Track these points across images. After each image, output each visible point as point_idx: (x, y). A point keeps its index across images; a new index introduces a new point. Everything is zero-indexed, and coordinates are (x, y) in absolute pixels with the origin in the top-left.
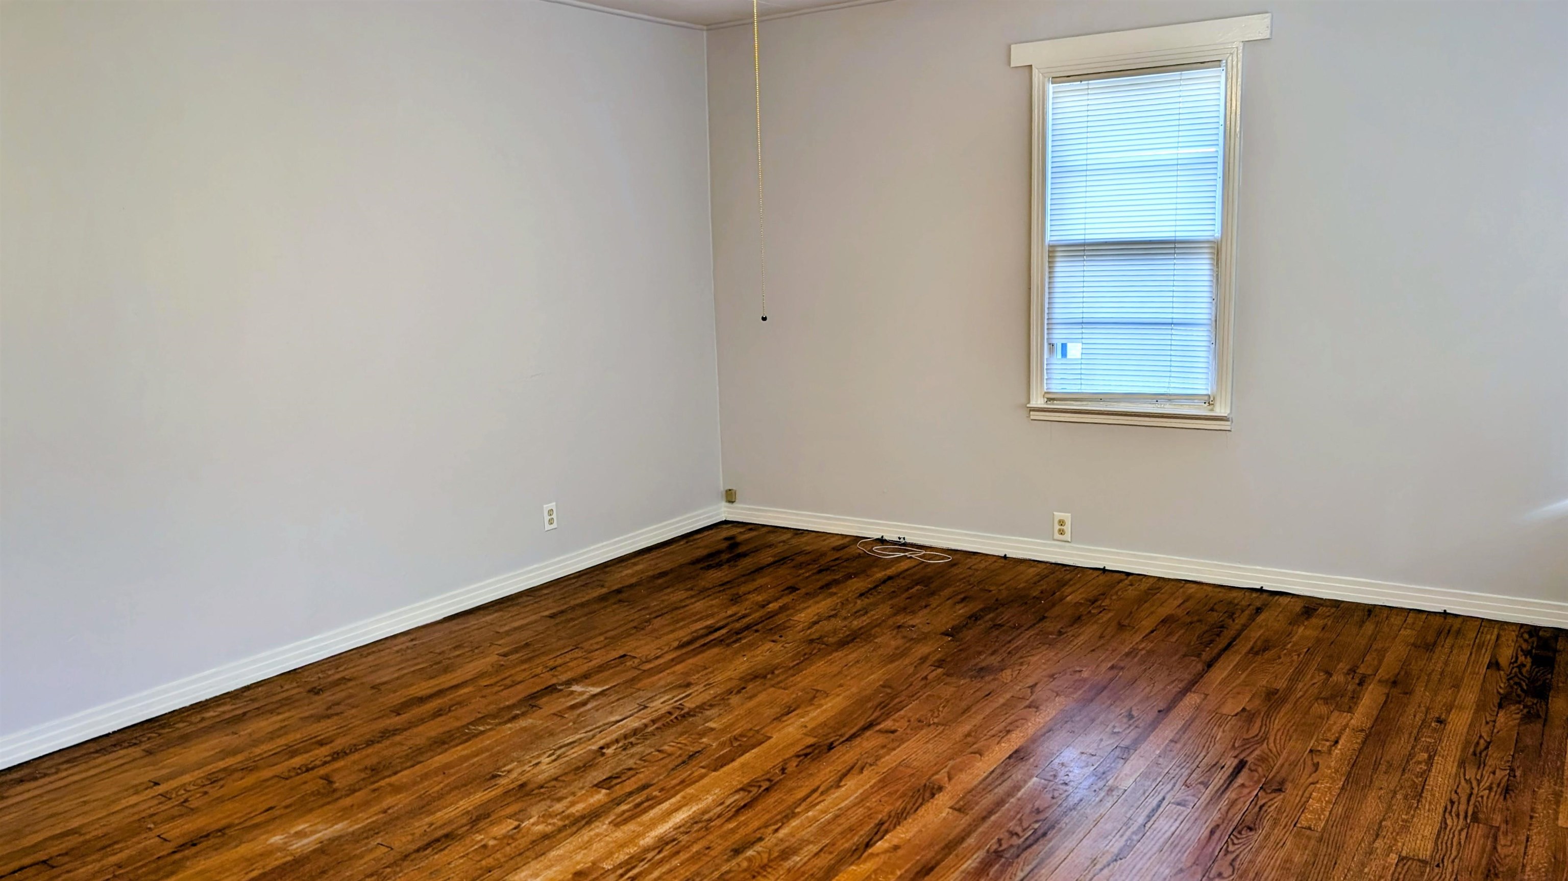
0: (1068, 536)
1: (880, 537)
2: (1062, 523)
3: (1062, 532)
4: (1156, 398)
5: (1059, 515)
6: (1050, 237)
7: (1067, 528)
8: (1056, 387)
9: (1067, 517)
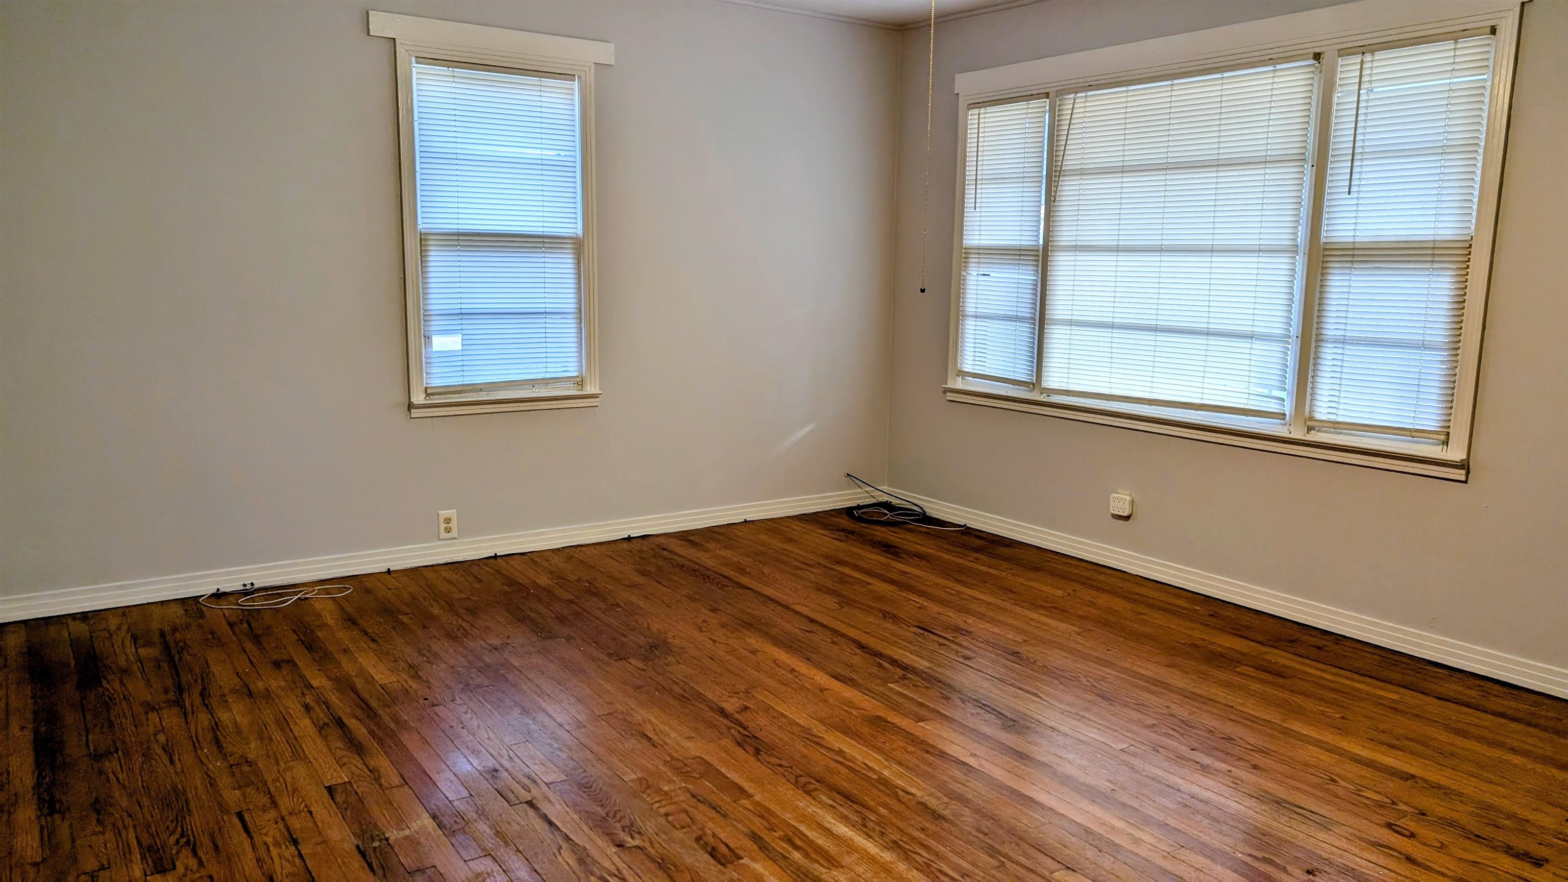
0: (454, 533)
1: (215, 591)
2: (448, 520)
3: (448, 530)
4: (533, 383)
5: (444, 513)
6: (421, 226)
7: (454, 525)
8: (436, 382)
9: (452, 513)
